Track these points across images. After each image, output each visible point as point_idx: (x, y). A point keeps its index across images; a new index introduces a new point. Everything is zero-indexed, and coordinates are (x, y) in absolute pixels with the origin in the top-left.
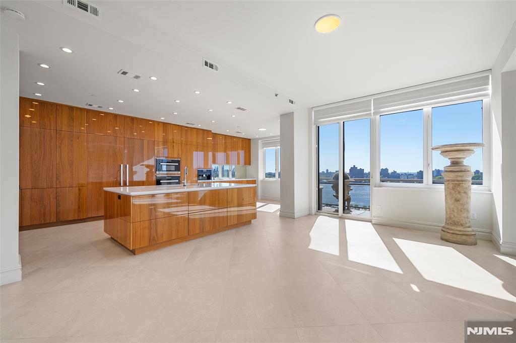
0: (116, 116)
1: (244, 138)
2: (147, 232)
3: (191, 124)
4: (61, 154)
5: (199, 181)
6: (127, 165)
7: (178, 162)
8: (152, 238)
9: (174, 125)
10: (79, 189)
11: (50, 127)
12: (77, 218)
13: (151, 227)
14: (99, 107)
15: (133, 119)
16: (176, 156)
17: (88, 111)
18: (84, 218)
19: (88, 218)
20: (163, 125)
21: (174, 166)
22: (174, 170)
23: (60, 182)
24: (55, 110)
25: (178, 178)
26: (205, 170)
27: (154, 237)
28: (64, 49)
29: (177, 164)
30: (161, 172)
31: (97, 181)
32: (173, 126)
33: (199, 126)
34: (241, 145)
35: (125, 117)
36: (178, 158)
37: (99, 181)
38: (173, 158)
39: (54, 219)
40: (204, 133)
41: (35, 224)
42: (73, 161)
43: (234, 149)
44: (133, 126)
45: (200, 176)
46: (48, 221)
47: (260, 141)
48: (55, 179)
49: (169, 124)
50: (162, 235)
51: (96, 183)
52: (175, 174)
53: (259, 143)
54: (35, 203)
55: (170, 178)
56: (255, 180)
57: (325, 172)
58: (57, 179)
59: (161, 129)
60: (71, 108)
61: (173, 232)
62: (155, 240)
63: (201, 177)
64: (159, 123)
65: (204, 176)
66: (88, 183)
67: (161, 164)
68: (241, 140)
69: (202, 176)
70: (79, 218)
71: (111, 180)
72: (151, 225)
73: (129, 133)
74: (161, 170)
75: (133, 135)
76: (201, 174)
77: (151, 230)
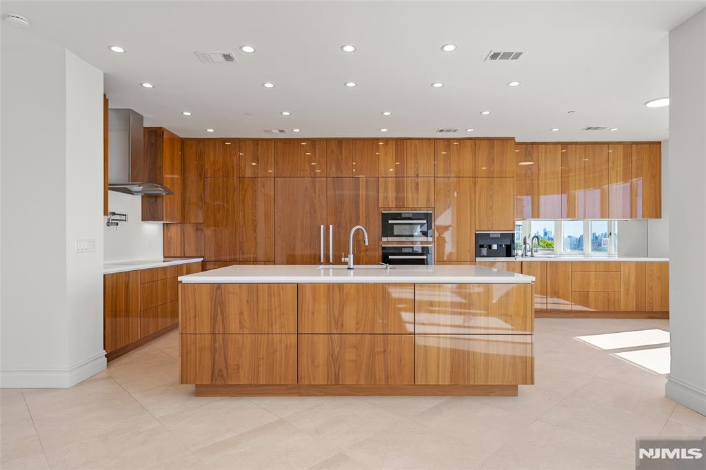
2: (207, 357)
3: (448, 131)
5: (479, 260)
6: (331, 226)
7: (429, 216)
8: (216, 372)
13: (215, 348)
14: (281, 131)
15: (340, 141)
16: (422, 203)
20: (397, 145)
21: (419, 226)
26: (495, 233)
27: (220, 371)
28: (114, 49)
29: (426, 222)
30: (390, 239)
32: (417, 141)
33: (470, 132)
36: (428, 207)
38: (415, 209)
40: (493, 148)
44: (341, 155)
45: (482, 246)
50: (238, 370)
55: (410, 251)
58: (240, 248)
59: (392, 152)
61: (261, 369)
62: (222, 376)
63: (484, 251)
64: (387, 141)
65: (495, 247)
67: (390, 222)
69: (490, 247)
71: (307, 252)
72: (214, 344)
73: (334, 169)
74: (392, 235)
75: (341, 172)
76: (485, 243)
77: (214, 354)
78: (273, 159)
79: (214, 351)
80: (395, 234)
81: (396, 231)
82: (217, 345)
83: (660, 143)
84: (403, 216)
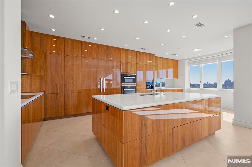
0: (98, 45)
1: (174, 60)
3: (144, 49)
4: (67, 71)
5: (147, 89)
7: (135, 76)
8: (142, 160)
9: (132, 50)
10: (77, 94)
11: (61, 53)
12: (76, 114)
13: (141, 146)
15: (108, 47)
16: (133, 72)
17: (82, 42)
18: (80, 113)
19: (82, 113)
20: (126, 51)
21: (132, 79)
22: (132, 81)
23: (66, 89)
24: (64, 42)
25: (134, 87)
26: (150, 82)
27: (144, 158)
29: (134, 78)
30: (124, 83)
31: (87, 89)
34: (172, 65)
35: (103, 46)
36: (135, 73)
37: (89, 88)
38: (131, 73)
39: (63, 114)
41: (53, 116)
42: (74, 76)
43: (168, 67)
44: (108, 52)
46: (60, 115)
47: (186, 61)
48: (64, 87)
49: (129, 50)
51: (87, 90)
52: (132, 84)
53: (186, 62)
54: (53, 103)
55: (130, 87)
56: (183, 89)
57: (206, 84)
58: (65, 87)
59: (125, 53)
60: (73, 41)
62: (145, 161)
63: (148, 87)
64: (123, 49)
66: (82, 90)
67: (124, 77)
68: (172, 61)
69: (149, 86)
70: (77, 114)
72: (141, 144)
73: (105, 57)
74: (124, 82)
75: (108, 58)
76: (148, 84)
77: (141, 150)
78: (81, 50)
79: (141, 148)
80: (126, 81)
81: (126, 80)
82: (142, 144)
83: (178, 60)
84: (128, 75)
